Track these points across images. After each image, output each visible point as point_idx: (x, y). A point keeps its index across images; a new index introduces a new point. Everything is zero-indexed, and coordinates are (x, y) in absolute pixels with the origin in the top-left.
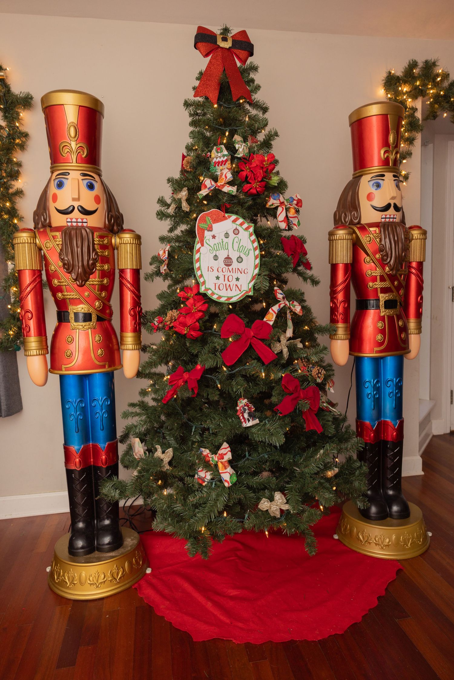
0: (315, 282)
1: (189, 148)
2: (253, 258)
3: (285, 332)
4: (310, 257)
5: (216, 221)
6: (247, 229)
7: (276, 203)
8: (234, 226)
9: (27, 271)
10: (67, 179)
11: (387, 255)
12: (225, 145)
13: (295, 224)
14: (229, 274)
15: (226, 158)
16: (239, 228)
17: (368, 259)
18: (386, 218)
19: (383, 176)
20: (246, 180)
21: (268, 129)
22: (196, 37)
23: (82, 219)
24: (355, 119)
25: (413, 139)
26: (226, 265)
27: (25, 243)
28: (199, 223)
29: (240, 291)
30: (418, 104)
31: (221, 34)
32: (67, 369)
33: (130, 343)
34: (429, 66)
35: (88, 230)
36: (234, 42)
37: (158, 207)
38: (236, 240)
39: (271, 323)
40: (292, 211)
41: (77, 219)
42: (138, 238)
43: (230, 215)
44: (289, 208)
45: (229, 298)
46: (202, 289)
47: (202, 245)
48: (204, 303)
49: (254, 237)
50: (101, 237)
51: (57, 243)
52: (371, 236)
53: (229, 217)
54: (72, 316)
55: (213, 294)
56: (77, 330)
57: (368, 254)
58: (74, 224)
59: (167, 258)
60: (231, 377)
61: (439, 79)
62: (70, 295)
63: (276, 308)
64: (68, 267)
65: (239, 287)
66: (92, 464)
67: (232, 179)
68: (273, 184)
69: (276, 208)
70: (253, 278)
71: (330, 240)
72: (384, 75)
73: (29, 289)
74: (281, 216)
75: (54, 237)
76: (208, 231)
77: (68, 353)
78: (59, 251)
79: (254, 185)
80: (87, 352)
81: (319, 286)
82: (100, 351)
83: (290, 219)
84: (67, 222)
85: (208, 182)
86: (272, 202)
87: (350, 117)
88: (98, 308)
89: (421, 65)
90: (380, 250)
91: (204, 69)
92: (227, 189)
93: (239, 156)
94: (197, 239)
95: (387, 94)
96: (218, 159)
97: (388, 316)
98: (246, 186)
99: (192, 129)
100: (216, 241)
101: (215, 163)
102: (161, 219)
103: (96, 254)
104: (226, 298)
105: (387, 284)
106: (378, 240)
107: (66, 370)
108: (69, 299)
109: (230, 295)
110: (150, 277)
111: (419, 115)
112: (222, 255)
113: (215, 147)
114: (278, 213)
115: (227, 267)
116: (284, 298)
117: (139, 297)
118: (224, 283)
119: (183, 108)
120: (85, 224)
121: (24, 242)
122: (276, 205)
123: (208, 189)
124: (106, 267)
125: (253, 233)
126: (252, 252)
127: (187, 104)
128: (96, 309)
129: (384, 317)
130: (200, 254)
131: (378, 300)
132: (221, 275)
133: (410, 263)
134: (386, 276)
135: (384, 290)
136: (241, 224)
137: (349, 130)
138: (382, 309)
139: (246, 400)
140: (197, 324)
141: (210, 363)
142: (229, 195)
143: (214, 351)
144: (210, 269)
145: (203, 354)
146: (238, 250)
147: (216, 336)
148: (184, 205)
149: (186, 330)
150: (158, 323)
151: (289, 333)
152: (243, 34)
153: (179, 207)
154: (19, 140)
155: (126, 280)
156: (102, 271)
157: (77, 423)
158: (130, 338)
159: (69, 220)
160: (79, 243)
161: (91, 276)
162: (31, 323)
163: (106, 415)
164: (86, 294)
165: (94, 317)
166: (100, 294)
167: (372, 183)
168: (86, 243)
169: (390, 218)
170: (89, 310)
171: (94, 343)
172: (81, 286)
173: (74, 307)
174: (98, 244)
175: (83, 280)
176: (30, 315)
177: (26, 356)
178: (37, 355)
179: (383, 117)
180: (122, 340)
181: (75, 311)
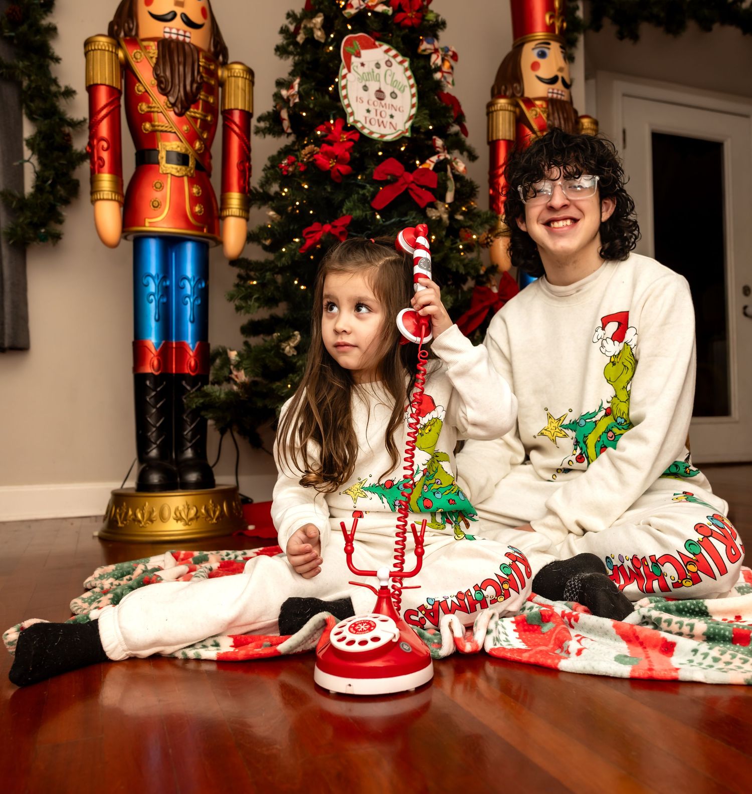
2: (409, 96)
5: (365, 47)
6: (401, 63)
7: (429, 48)
8: (386, 57)
9: (103, 87)
13: (448, 83)
14: (381, 109)
16: (392, 60)
18: (553, 93)
19: (549, 44)
20: (399, 9)
23: (185, 32)
26: (377, 98)
27: (105, 50)
28: (345, 45)
29: (395, 129)
32: (151, 224)
33: (236, 208)
35: (192, 48)
37: (279, 40)
38: (389, 73)
40: (447, 64)
41: (178, 30)
42: (250, 72)
43: (381, 43)
44: (444, 59)
45: (383, 136)
47: (349, 71)
49: (409, 73)
50: (208, 59)
51: (152, 55)
52: (538, 110)
53: (381, 46)
54: (163, 154)
55: (363, 127)
56: (169, 175)
57: (534, 132)
58: (174, 37)
59: (299, 92)
62: (162, 126)
63: (435, 159)
64: (165, 87)
65: (394, 126)
66: (174, 371)
68: (429, 21)
69: (430, 54)
70: (410, 118)
71: (488, 111)
73: (104, 112)
75: (146, 48)
76: (356, 56)
77: (156, 203)
78: (153, 65)
79: (409, 15)
81: (477, 162)
82: (197, 207)
83: (444, 73)
84: (165, 32)
85: (354, 2)
86: (425, 46)
88: (199, 149)
92: (380, 9)
94: (343, 64)
98: (400, 16)
100: (366, 69)
102: (281, 56)
103: (202, 77)
104: (379, 135)
106: (545, 115)
107: (150, 227)
108: (162, 131)
109: (383, 133)
110: (260, 130)
112: (373, 87)
114: (433, 59)
115: (379, 101)
116: (444, 149)
117: (249, 149)
118: (376, 118)
120: (187, 40)
121: (103, 48)
122: (429, 51)
123: (356, 9)
124: (211, 99)
125: (409, 68)
126: (407, 89)
128: (195, 151)
130: (347, 80)
132: (372, 108)
136: (395, 56)
140: (348, 155)
141: (357, 213)
142: (383, 15)
143: (364, 200)
144: (359, 100)
145: (348, 204)
146: (392, 84)
147: (363, 187)
148: (319, 34)
149: (332, 163)
150: (289, 165)
151: (450, 197)
153: (309, 40)
155: (235, 123)
156: (206, 103)
157: (157, 307)
158: (235, 199)
159: (167, 30)
160: (181, 59)
161: (192, 106)
162: (105, 155)
163: (199, 302)
164: (185, 128)
165: (191, 163)
166: (202, 133)
167: (536, 51)
168: (189, 61)
169: (557, 94)
170: (187, 150)
171: (191, 196)
172: (179, 115)
173: (167, 143)
174: (204, 67)
175: (183, 106)
176: (105, 144)
177: (93, 202)
178: (112, 200)
180: (224, 204)
181: (168, 148)
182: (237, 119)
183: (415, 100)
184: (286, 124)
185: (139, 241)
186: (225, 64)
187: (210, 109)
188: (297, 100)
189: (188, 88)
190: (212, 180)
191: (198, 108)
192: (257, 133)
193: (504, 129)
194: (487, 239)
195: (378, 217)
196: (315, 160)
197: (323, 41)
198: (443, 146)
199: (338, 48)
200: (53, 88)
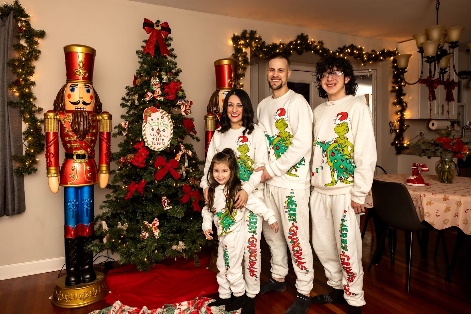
0: (198, 140)
1: (138, 73)
2: (170, 130)
3: (184, 164)
5: (153, 112)
6: (167, 116)
7: (181, 103)
8: (161, 115)
9: (52, 133)
10: (77, 88)
12: (157, 76)
13: (189, 113)
14: (159, 137)
15: (158, 82)
16: (164, 116)
20: (167, 94)
22: (144, 24)
24: (217, 65)
25: (246, 68)
26: (157, 133)
27: (52, 118)
28: (145, 113)
29: (164, 145)
30: (248, 50)
31: (156, 23)
32: (71, 184)
33: (105, 170)
34: (253, 33)
35: (86, 113)
36: (162, 27)
37: (122, 101)
38: (162, 121)
39: (178, 160)
40: (188, 107)
41: (81, 107)
42: (110, 116)
44: (186, 105)
45: (159, 149)
47: (146, 123)
48: (147, 151)
49: (170, 120)
50: (93, 116)
51: (70, 119)
53: (159, 110)
54: (75, 156)
55: (151, 146)
56: (78, 163)
58: (79, 110)
59: (128, 128)
60: (159, 186)
61: (257, 40)
62: (75, 145)
63: (180, 153)
64: (75, 131)
65: (164, 143)
66: (80, 235)
67: (161, 94)
68: (180, 96)
69: (181, 105)
70: (170, 139)
71: (205, 120)
73: (52, 142)
74: (183, 110)
75: (68, 116)
76: (149, 117)
77: (72, 176)
78: (71, 123)
79: (171, 96)
80: (82, 174)
82: (89, 174)
83: (187, 110)
85: (150, 94)
86: (179, 103)
87: (215, 62)
88: (89, 152)
89: (249, 32)
91: (148, 39)
92: (158, 98)
93: (164, 82)
94: (144, 120)
95: (233, 45)
96: (154, 83)
98: (167, 97)
99: (140, 65)
100: (153, 121)
102: (123, 107)
103: (90, 125)
104: (157, 149)
108: (74, 147)
109: (159, 147)
110: (115, 135)
111: (248, 56)
112: (156, 128)
113: (153, 77)
114: (182, 108)
115: (158, 134)
116: (184, 149)
117: (110, 146)
118: (157, 142)
119: (135, 54)
120: (85, 110)
122: (181, 104)
123: (150, 97)
124: (94, 131)
125: (170, 118)
126: (169, 127)
128: (88, 153)
130: (145, 128)
132: (155, 138)
136: (165, 114)
139: (166, 197)
140: (144, 161)
141: (149, 179)
142: (160, 101)
143: (151, 174)
144: (150, 135)
146: (163, 126)
147: (152, 166)
148: (136, 102)
149: (138, 164)
150: (123, 160)
151: (186, 165)
152: (166, 23)
153: (133, 103)
154: (34, 54)
155: (104, 138)
156: (92, 133)
157: (73, 212)
158: (104, 167)
159: (77, 107)
160: (82, 119)
161: (87, 136)
162: (52, 159)
163: (90, 208)
164: (84, 145)
165: (87, 157)
166: (91, 145)
167: (224, 95)
168: (85, 120)
170: (84, 153)
171: (86, 170)
172: (81, 141)
173: (77, 151)
174: (91, 120)
175: (83, 137)
176: (52, 156)
177: (48, 177)
178: (55, 177)
179: (229, 66)
180: (100, 169)
181: (77, 153)
182: (105, 136)
183: (172, 132)
185: (66, 189)
186: (100, 113)
187: (94, 135)
188: (127, 132)
189: (85, 129)
191: (89, 137)
192: (113, 136)
193: (211, 127)
195: (156, 182)
196: (132, 161)
197: (138, 105)
199: (143, 109)
200: (34, 109)
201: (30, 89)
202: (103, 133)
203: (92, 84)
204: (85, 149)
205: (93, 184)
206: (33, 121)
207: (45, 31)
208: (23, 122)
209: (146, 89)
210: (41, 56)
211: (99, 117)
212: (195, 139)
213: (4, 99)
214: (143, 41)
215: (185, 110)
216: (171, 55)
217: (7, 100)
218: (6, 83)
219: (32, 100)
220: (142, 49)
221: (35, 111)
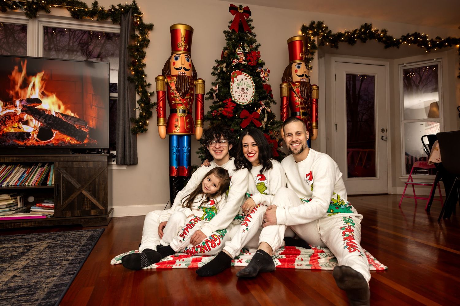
1: (225, 49)
2: (252, 89)
3: (264, 119)
4: (273, 93)
5: (239, 75)
6: (250, 78)
8: (245, 77)
9: (161, 91)
10: (180, 57)
11: (303, 94)
12: (241, 47)
13: (267, 80)
14: (243, 94)
15: (242, 52)
16: (247, 78)
17: (295, 95)
18: (302, 80)
19: (301, 63)
20: (250, 61)
21: (257, 43)
22: (230, 8)
23: (185, 72)
24: (290, 42)
25: (314, 53)
26: (242, 91)
27: (161, 80)
28: (232, 75)
29: (248, 101)
30: (316, 39)
31: (239, 7)
33: (200, 124)
34: (320, 24)
35: (186, 77)
36: (244, 10)
37: (213, 70)
38: (246, 82)
39: (260, 113)
40: (266, 74)
41: (182, 72)
42: (204, 82)
45: (243, 103)
46: (233, 99)
47: (233, 83)
48: (234, 104)
49: (252, 81)
50: (191, 80)
51: (175, 81)
52: (297, 86)
53: (243, 73)
54: (178, 110)
55: (237, 101)
56: (180, 117)
57: (296, 94)
58: (181, 74)
59: (218, 89)
61: (324, 29)
63: (261, 108)
64: (178, 90)
65: (247, 99)
66: (181, 175)
67: (245, 59)
68: (260, 63)
69: (261, 72)
70: (252, 96)
71: (280, 88)
72: (301, 26)
73: (161, 99)
74: (262, 76)
75: (173, 79)
76: (235, 78)
77: (176, 126)
78: (175, 84)
79: (253, 62)
80: (183, 125)
81: (276, 105)
82: (188, 126)
85: (235, 60)
86: (259, 70)
87: (288, 40)
88: (189, 108)
89: (316, 23)
90: (301, 92)
91: (233, 20)
92: (243, 63)
93: (247, 52)
94: (231, 81)
95: (303, 34)
96: (239, 52)
97: (304, 119)
98: (250, 63)
99: (227, 41)
100: (239, 82)
101: (238, 54)
102: (213, 75)
103: (189, 86)
105: (303, 106)
106: (299, 88)
107: (174, 132)
108: (178, 103)
110: (207, 99)
111: (316, 43)
112: (241, 87)
113: (237, 48)
114: (261, 74)
117: (204, 106)
118: (242, 98)
119: (223, 33)
120: (185, 75)
123: (235, 63)
126: (252, 87)
127: (225, 32)
128: (187, 109)
129: (302, 119)
130: (232, 86)
131: (300, 112)
132: (240, 94)
133: (313, 99)
134: (303, 102)
135: (302, 108)
136: (248, 76)
137: (287, 46)
138: (302, 116)
140: (232, 111)
141: (235, 128)
142: (244, 65)
143: (237, 124)
144: (236, 92)
145: (233, 125)
146: (247, 86)
147: (237, 119)
148: (224, 69)
149: (227, 114)
150: (214, 113)
151: (266, 119)
152: (247, 8)
153: (222, 71)
154: (146, 43)
155: (199, 98)
156: (191, 93)
157: (176, 156)
158: (199, 122)
159: (179, 72)
160: (183, 81)
162: (161, 112)
163: (188, 154)
164: (184, 102)
165: (186, 112)
166: (189, 102)
167: (297, 66)
168: (186, 82)
169: (304, 80)
170: (185, 108)
171: (186, 122)
172: (183, 98)
173: (179, 107)
174: (190, 83)
175: (184, 95)
176: (161, 109)
177: (158, 126)
178: (163, 125)
179: (301, 41)
180: (196, 123)
181: (179, 108)
182: (200, 97)
183: (254, 90)
184: (215, 97)
185: (171, 137)
186: (196, 79)
187: (192, 95)
188: (217, 92)
189: (185, 89)
190: (192, 116)
191: (188, 96)
192: (206, 100)
193: (286, 93)
194: (277, 134)
195: (242, 129)
196: (222, 113)
197: (226, 71)
198: (264, 104)
199: (230, 74)
200: (145, 84)
201: (142, 68)
202: (198, 95)
203: (190, 56)
204: (186, 105)
205: (191, 134)
206: (144, 93)
207: (154, 24)
208: (137, 95)
209: (232, 58)
210: (151, 45)
211: (195, 82)
212: (272, 102)
213: (125, 75)
214: (229, 23)
215: (264, 76)
216: (251, 34)
217: (127, 76)
218: (126, 64)
219: (144, 77)
220: (228, 29)
221: (146, 86)
